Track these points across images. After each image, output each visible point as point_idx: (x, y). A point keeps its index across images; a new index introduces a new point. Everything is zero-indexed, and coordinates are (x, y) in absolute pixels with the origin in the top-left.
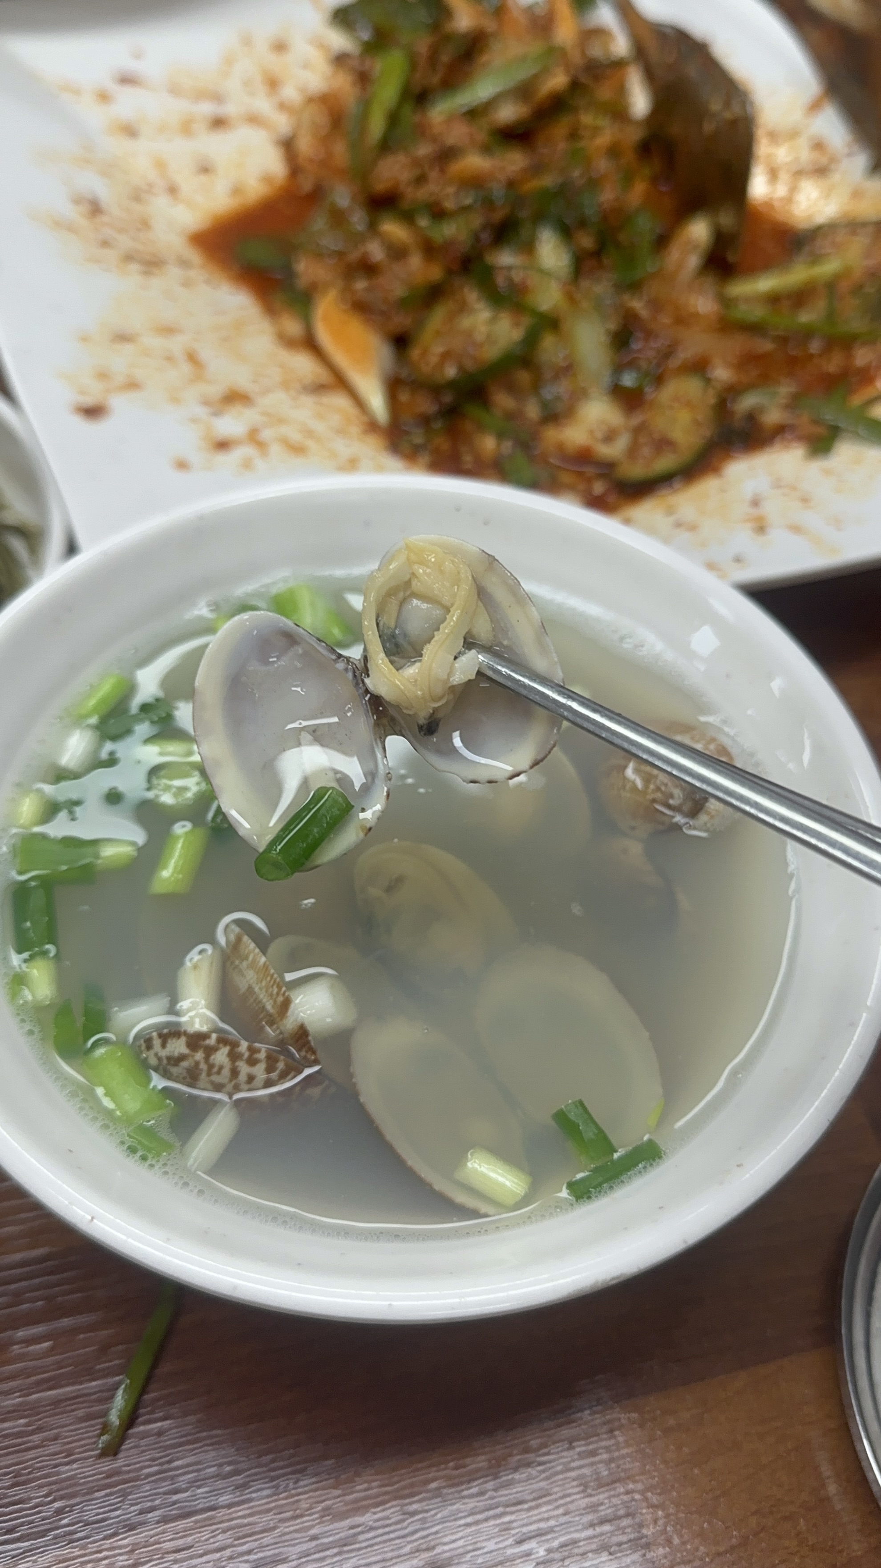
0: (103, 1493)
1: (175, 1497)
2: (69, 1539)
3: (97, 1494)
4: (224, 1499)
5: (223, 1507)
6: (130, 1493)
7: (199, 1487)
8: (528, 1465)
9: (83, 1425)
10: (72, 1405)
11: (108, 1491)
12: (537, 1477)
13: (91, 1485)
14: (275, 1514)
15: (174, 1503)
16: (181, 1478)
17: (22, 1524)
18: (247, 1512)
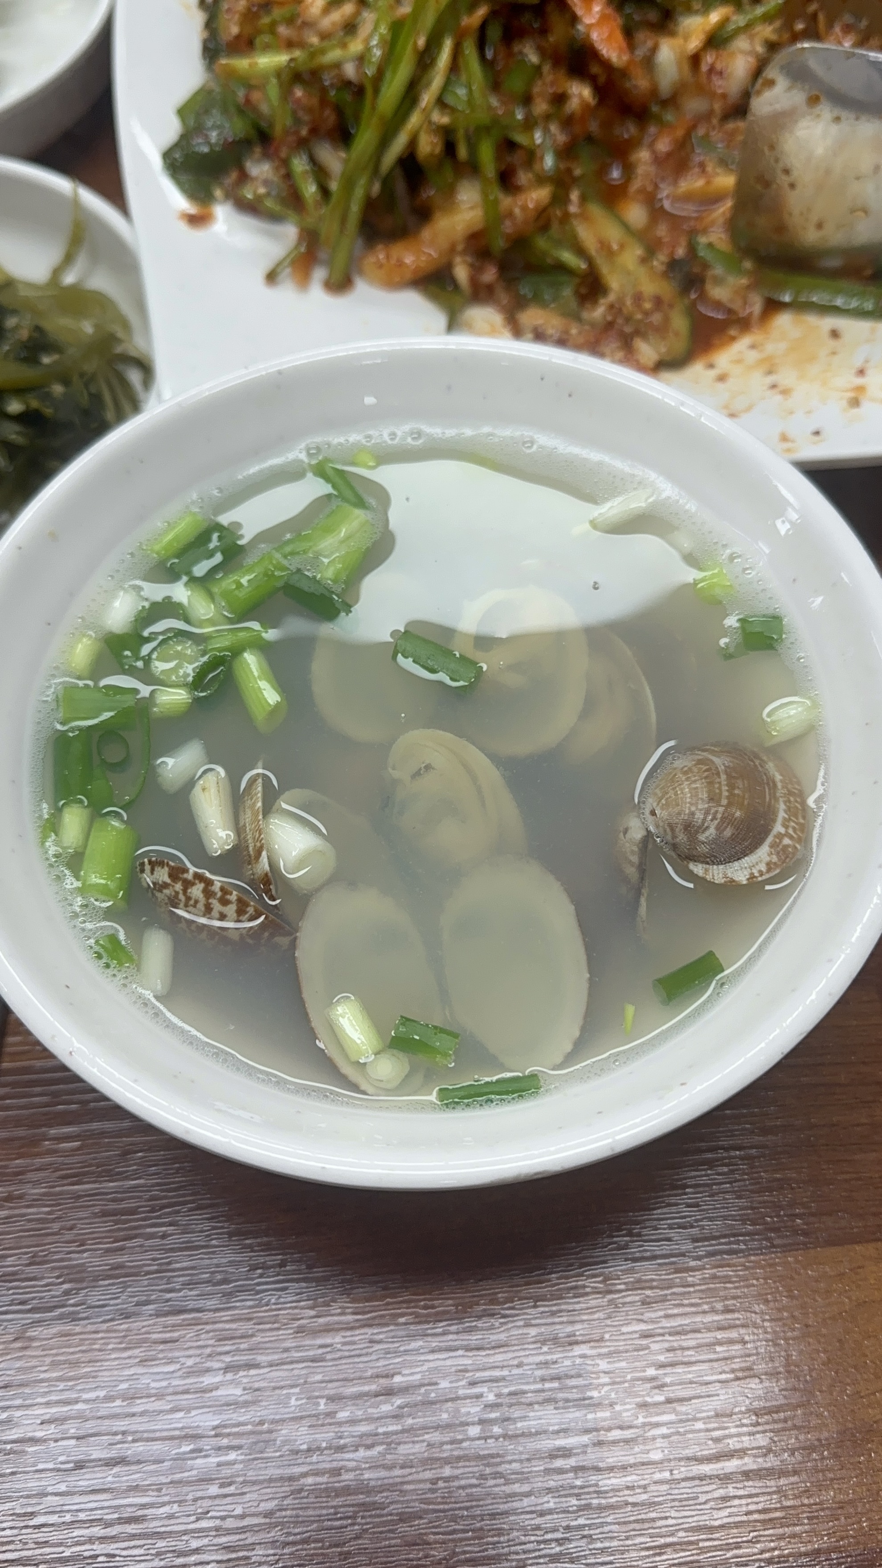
0: (107, 1282)
1: (169, 1296)
2: (74, 1318)
3: (101, 1283)
4: (211, 1303)
5: (210, 1310)
6: (129, 1286)
7: (191, 1290)
8: (492, 1315)
9: (97, 1220)
10: (90, 1201)
11: (111, 1281)
12: (499, 1328)
13: (97, 1273)
14: (255, 1324)
15: (168, 1300)
16: (176, 1279)
17: (34, 1298)
18: (229, 1318)
